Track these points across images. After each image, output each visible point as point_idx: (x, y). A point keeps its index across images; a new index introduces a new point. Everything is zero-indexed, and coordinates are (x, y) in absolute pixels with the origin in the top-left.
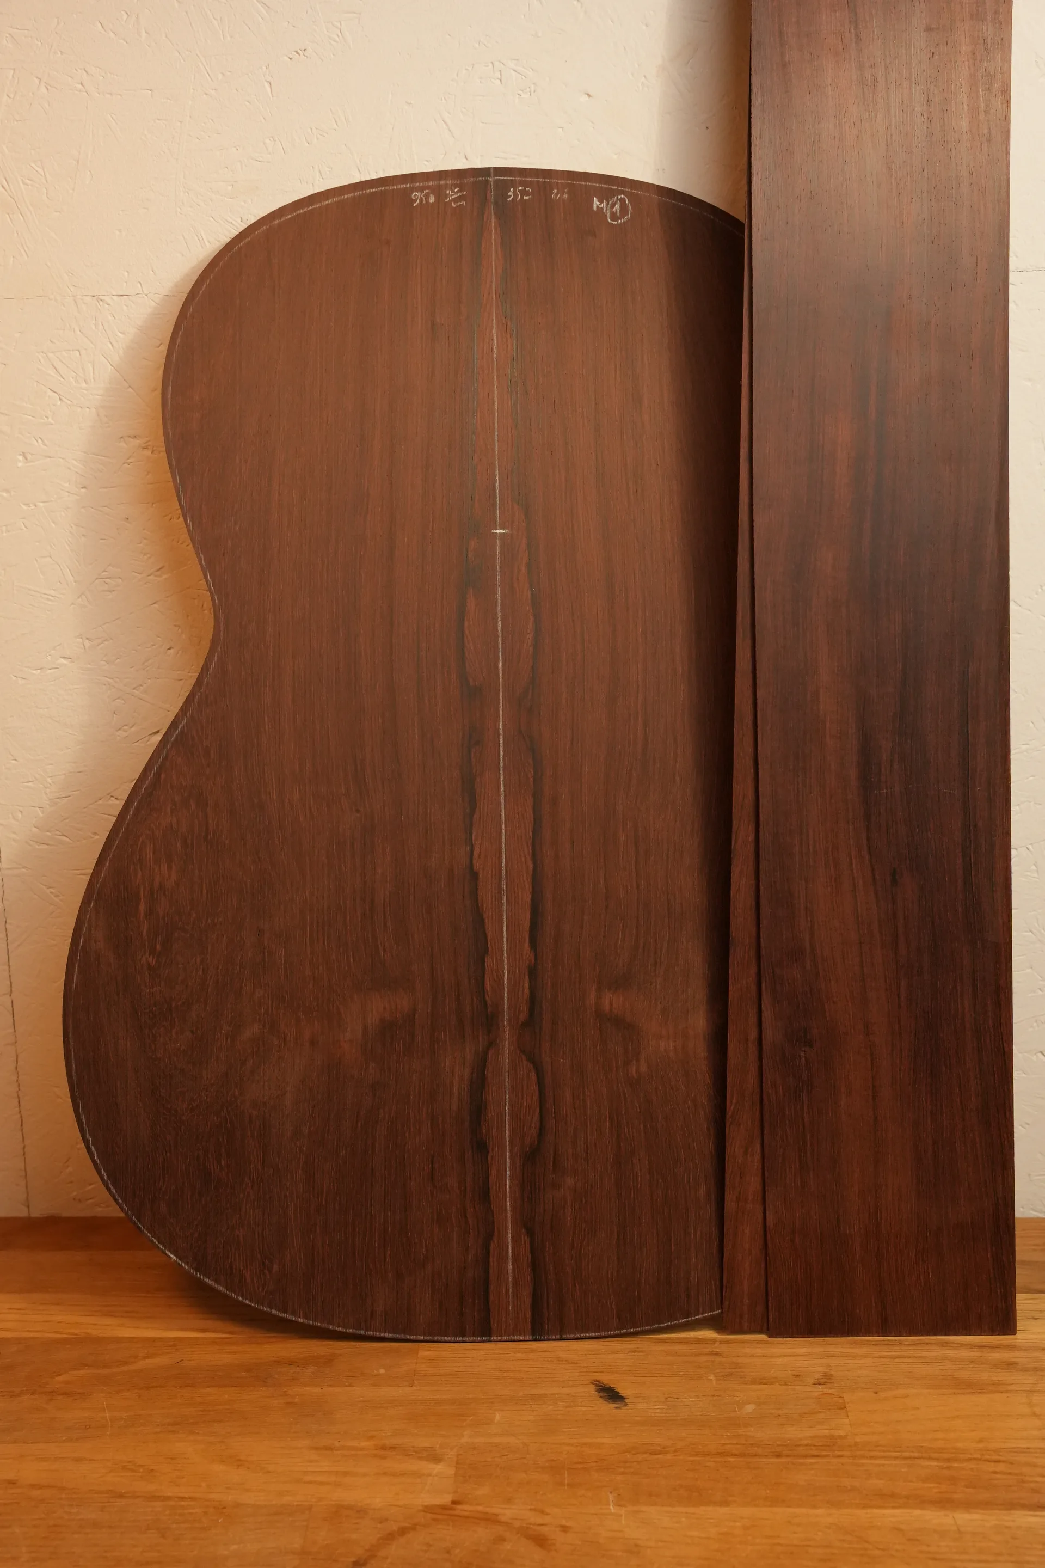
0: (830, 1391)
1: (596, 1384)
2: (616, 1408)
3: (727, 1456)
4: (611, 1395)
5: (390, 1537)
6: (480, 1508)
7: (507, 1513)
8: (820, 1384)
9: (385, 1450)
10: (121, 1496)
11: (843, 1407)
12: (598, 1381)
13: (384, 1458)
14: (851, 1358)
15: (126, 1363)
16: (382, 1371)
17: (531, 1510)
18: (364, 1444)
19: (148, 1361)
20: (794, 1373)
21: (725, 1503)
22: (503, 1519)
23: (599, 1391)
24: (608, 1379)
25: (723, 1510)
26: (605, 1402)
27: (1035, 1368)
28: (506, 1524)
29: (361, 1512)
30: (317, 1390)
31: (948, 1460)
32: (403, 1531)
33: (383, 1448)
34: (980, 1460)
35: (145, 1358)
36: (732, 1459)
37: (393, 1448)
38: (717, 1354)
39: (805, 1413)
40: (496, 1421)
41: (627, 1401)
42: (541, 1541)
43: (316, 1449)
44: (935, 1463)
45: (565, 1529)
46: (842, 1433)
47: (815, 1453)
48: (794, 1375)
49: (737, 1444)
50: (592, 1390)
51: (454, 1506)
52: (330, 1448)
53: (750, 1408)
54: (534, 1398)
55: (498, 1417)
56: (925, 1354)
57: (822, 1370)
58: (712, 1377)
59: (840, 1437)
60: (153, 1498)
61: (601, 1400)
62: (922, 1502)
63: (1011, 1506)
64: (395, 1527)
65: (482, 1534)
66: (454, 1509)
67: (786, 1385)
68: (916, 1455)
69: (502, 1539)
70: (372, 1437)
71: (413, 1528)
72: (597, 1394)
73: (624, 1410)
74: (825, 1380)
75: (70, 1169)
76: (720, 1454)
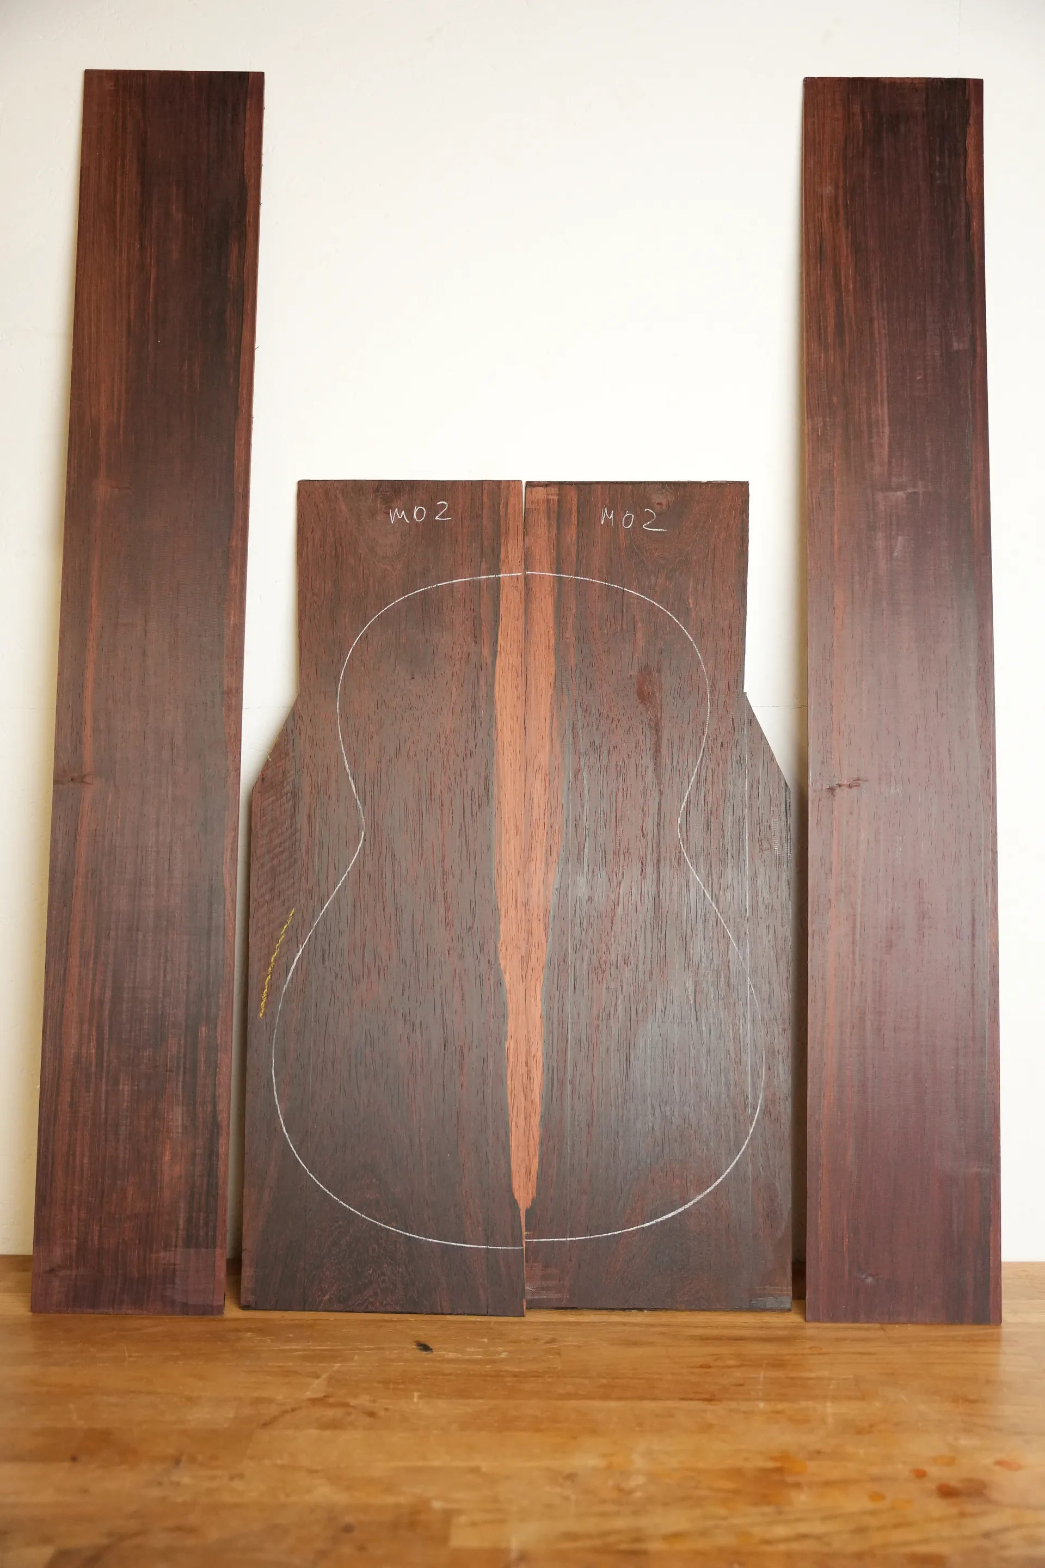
0: (553, 1347)
1: (416, 1342)
2: (427, 1354)
3: (487, 1376)
4: (425, 1348)
5: (285, 1412)
6: (339, 1400)
7: (353, 1402)
8: (548, 1344)
9: (289, 1373)
11: (559, 1354)
12: (418, 1341)
13: (287, 1376)
14: (570, 1331)
15: (139, 1329)
16: (291, 1335)
17: (369, 1401)
18: (277, 1370)
21: (481, 1398)
22: (352, 1405)
23: (419, 1344)
24: (423, 1340)
25: (479, 1401)
26: (421, 1351)
28: (354, 1407)
29: (270, 1401)
31: (614, 1378)
32: (293, 1410)
33: (287, 1372)
34: (631, 1378)
35: (150, 1327)
36: (489, 1378)
37: (293, 1372)
38: (491, 1329)
39: (536, 1357)
41: (433, 1350)
42: (372, 1415)
43: (248, 1372)
44: (605, 1380)
45: (387, 1409)
46: (556, 1366)
47: (539, 1375)
48: (534, 1339)
49: (493, 1371)
50: (415, 1345)
51: (325, 1399)
52: (255, 1372)
53: (504, 1355)
54: (379, 1349)
55: (356, 1358)
57: (551, 1336)
58: (486, 1339)
59: (555, 1368)
61: (417, 1351)
62: (593, 1397)
63: (642, 1398)
64: (288, 1407)
66: (323, 1400)
67: (528, 1344)
68: (596, 1376)
69: (349, 1414)
70: (280, 1367)
72: (417, 1347)
73: (431, 1355)
76: (483, 1376)
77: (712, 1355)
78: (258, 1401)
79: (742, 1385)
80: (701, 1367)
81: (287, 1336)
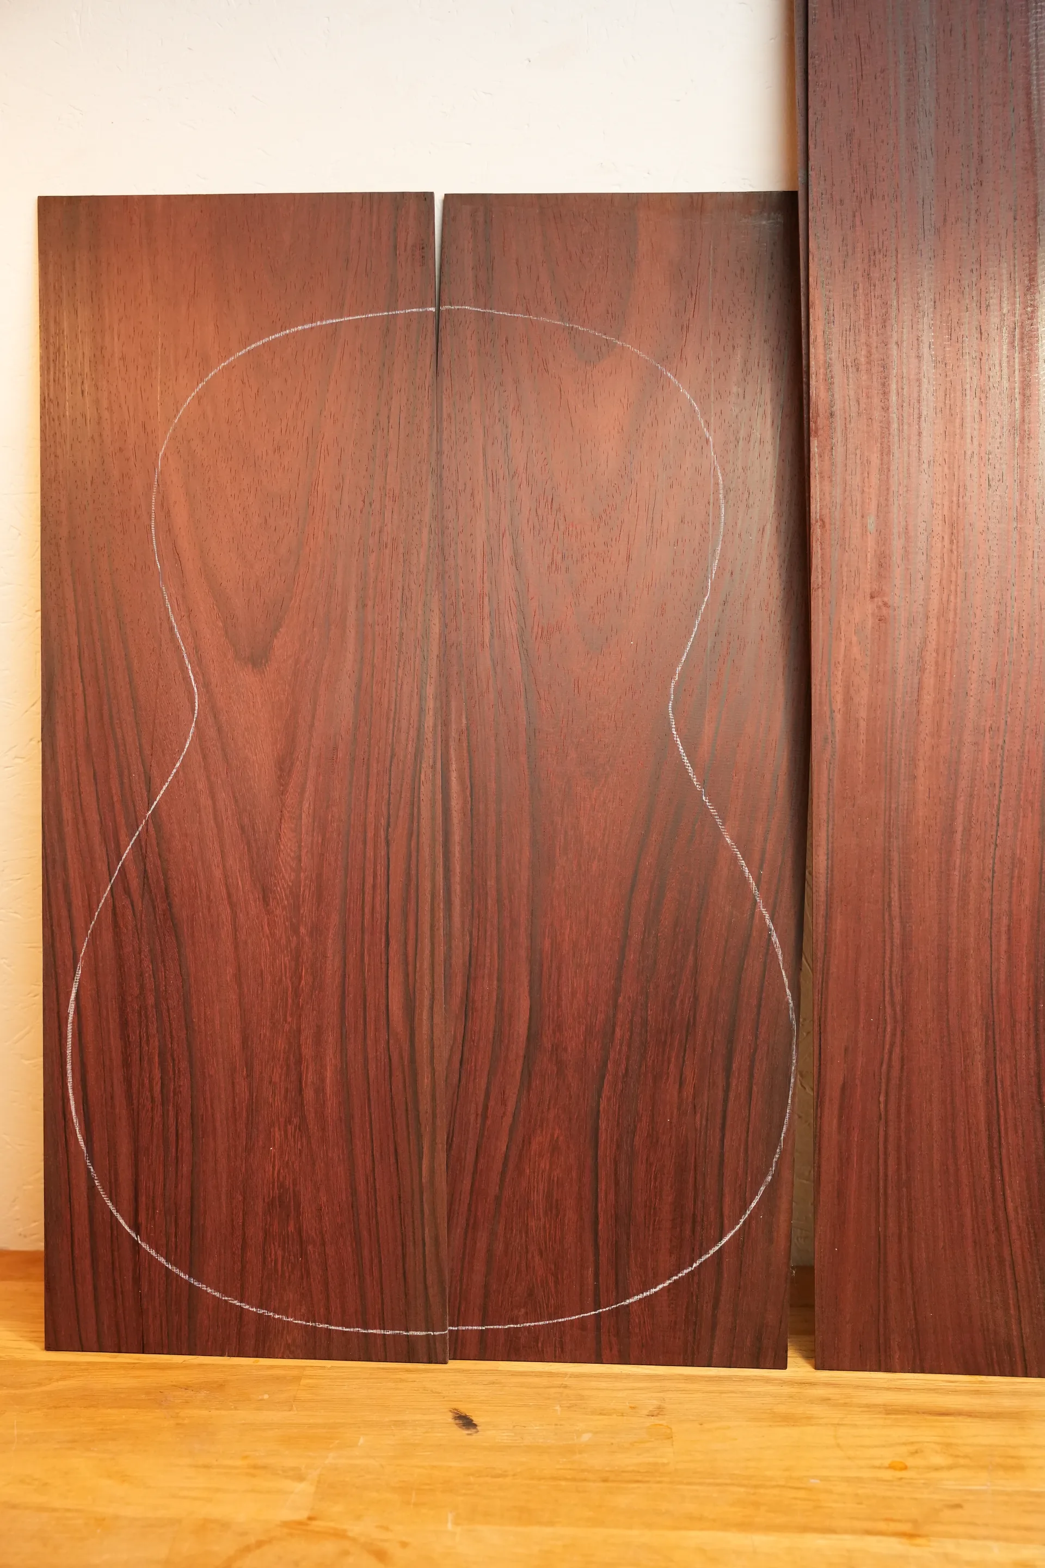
0: (661, 1422)
1: (454, 1412)
2: (468, 1434)
3: (560, 1480)
4: (466, 1422)
5: (247, 1549)
6: (332, 1524)
7: (355, 1529)
8: (653, 1416)
9: (256, 1469)
10: (14, 1507)
11: (670, 1437)
12: (456, 1409)
13: (254, 1476)
14: (684, 1392)
15: (40, 1385)
16: (266, 1397)
17: (377, 1527)
18: (239, 1463)
19: (60, 1383)
20: (632, 1406)
21: (551, 1523)
22: (350, 1534)
23: (455, 1418)
24: (465, 1409)
25: (548, 1530)
26: (460, 1429)
27: (845, 1403)
28: (354, 1540)
29: (225, 1525)
30: (205, 1413)
31: (756, 1487)
32: (260, 1544)
33: (255, 1467)
34: (783, 1486)
35: (58, 1380)
36: (563, 1483)
37: (264, 1467)
38: (566, 1387)
39: (636, 1442)
40: (359, 1444)
41: (478, 1428)
42: (380, 1555)
43: (196, 1466)
44: (742, 1490)
45: (404, 1545)
46: (665, 1461)
47: (639, 1478)
48: (631, 1407)
49: (570, 1469)
50: (449, 1418)
51: (309, 1522)
52: (207, 1467)
53: (586, 1437)
54: (398, 1424)
55: (362, 1441)
56: (749, 1389)
57: (656, 1403)
58: (558, 1408)
59: (664, 1465)
60: (41, 1509)
61: (456, 1428)
62: (725, 1525)
63: (805, 1529)
64: (252, 1540)
65: (330, 1547)
66: (307, 1525)
67: (623, 1416)
68: (729, 1481)
69: (346, 1553)
70: (246, 1457)
71: (270, 1541)
72: (453, 1421)
73: (475, 1437)
74: (659, 1412)
75: (17, 1208)
76: (554, 1479)
77: (905, 1444)
78: (204, 1527)
79: (959, 1506)
80: (891, 1467)
81: (260, 1397)
